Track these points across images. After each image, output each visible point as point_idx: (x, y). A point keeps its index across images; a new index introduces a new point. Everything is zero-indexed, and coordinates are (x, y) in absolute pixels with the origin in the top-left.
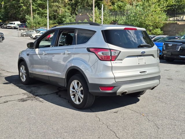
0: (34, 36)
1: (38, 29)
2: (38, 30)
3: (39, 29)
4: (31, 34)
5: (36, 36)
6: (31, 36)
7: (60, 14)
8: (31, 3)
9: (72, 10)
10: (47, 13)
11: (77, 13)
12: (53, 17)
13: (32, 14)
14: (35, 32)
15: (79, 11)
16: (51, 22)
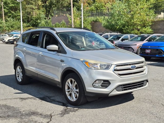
0: (7, 40)
1: (10, 32)
2: (10, 34)
3: (12, 33)
4: (3, 38)
5: (9, 40)
6: (3, 40)
7: (34, 16)
8: (3, 6)
9: (46, 12)
10: (20, 16)
11: (52, 14)
12: (27, 20)
13: (4, 18)
14: (8, 36)
15: (54, 12)
16: (25, 24)
